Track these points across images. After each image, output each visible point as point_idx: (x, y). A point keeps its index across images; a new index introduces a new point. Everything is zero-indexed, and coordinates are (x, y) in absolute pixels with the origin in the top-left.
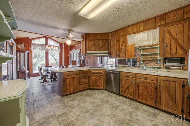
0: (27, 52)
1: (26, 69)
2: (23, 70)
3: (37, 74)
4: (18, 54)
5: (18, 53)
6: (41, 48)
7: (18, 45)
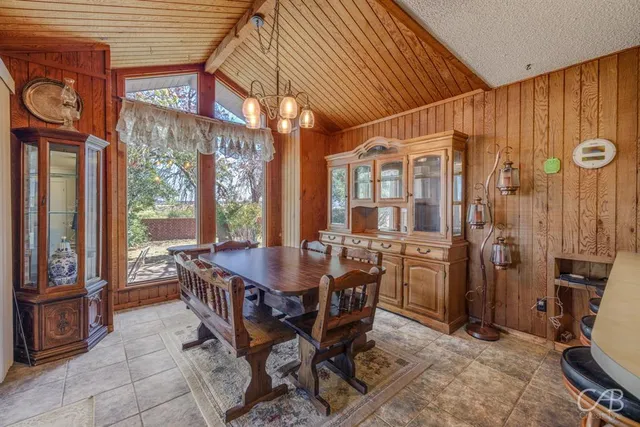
0: (94, 144)
1: (90, 264)
2: (64, 280)
3: (154, 291)
4: (31, 156)
5: (28, 147)
6: (175, 133)
7: (30, 92)
